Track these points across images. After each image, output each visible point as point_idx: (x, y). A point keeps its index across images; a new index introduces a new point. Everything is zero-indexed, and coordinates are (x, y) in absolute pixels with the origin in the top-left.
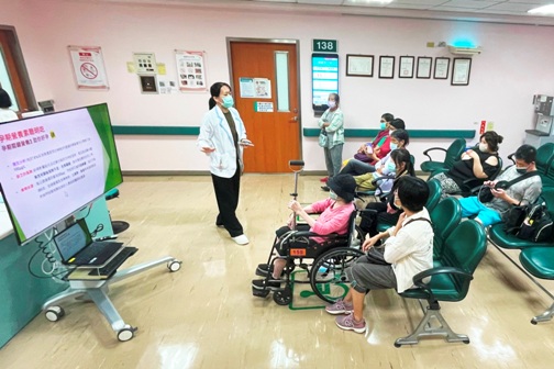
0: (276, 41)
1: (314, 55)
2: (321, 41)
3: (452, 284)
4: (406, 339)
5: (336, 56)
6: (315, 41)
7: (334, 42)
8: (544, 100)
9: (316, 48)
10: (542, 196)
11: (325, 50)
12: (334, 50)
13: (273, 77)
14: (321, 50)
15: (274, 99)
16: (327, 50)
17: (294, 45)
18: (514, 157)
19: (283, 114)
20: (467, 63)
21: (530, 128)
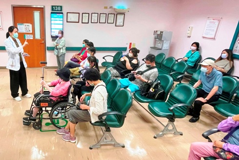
0: (34, 6)
1: (52, 13)
2: (55, 6)
3: (116, 119)
4: (95, 146)
5: (62, 13)
6: (52, 6)
7: (61, 7)
8: (159, 33)
9: (53, 10)
10: (158, 78)
11: (57, 10)
12: (61, 10)
13: (33, 24)
14: (55, 10)
15: (33, 33)
16: (58, 10)
17: (43, 8)
18: (145, 60)
19: (37, 40)
20: (123, 16)
21: (152, 46)
